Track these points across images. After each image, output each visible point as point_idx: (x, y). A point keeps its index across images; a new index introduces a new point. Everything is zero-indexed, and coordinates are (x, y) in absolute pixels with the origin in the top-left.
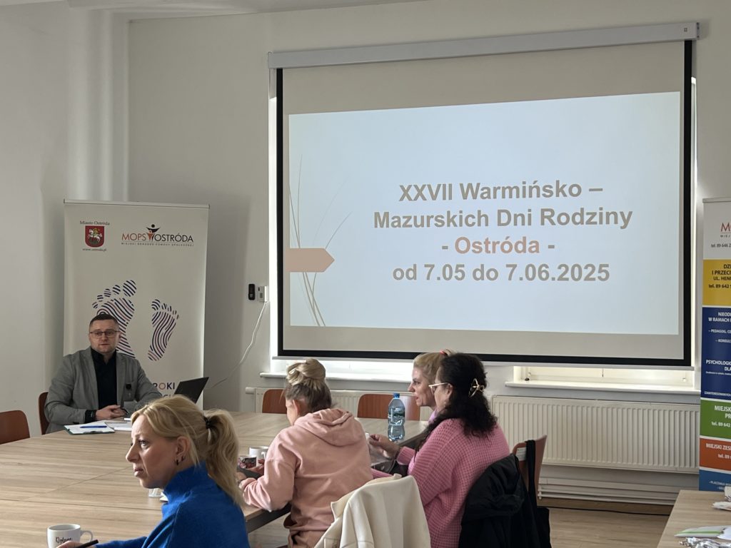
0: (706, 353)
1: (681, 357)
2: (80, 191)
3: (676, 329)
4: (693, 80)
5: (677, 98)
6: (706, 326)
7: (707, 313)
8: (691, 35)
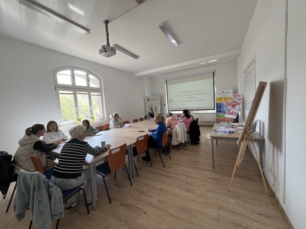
0: (217, 108)
2: (147, 95)
3: (214, 105)
4: (214, 77)
6: (217, 105)
8: (214, 72)
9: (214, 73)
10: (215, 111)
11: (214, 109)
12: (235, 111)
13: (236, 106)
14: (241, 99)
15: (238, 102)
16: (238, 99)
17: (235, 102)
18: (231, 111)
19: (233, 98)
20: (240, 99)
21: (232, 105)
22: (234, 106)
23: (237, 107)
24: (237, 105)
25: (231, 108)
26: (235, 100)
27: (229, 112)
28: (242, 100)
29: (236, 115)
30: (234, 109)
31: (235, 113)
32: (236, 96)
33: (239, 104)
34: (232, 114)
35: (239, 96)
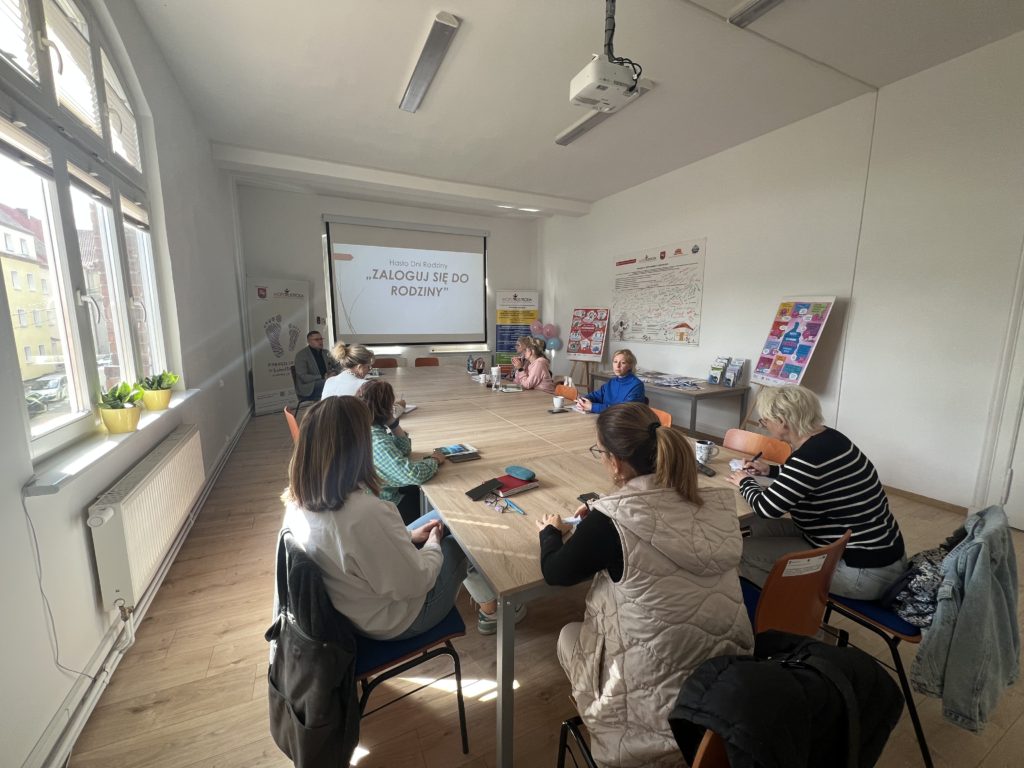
0: (496, 339)
1: (484, 340)
3: (482, 331)
5: (482, 255)
6: (496, 330)
7: (497, 326)
8: (486, 235)
9: (485, 238)
10: (488, 347)
12: (593, 346)
13: (593, 333)
14: (605, 319)
15: (599, 324)
16: (596, 319)
17: (591, 325)
18: (583, 346)
19: (581, 316)
20: (600, 320)
21: (582, 332)
22: (587, 334)
23: (598, 335)
24: (595, 331)
25: (580, 337)
26: (588, 319)
27: (577, 348)
28: (607, 322)
29: (600, 353)
30: (590, 341)
31: (596, 349)
32: (587, 311)
33: (603, 329)
34: (587, 351)
35: (596, 311)
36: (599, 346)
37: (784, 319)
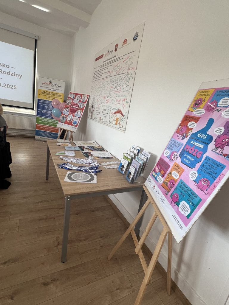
0: (38, 108)
1: (32, 108)
4: (37, 49)
5: (33, 52)
6: (38, 103)
7: (39, 100)
8: (37, 38)
9: (36, 41)
10: (34, 112)
11: (33, 109)
12: (74, 120)
13: (76, 111)
14: (85, 102)
15: (81, 105)
16: (80, 101)
17: (76, 105)
18: (69, 119)
19: (72, 97)
20: (83, 102)
21: (70, 109)
22: (73, 111)
23: (79, 113)
24: (77, 109)
25: (68, 112)
26: (76, 101)
27: (65, 120)
28: (86, 104)
29: (76, 126)
30: (74, 116)
31: (75, 123)
32: (77, 94)
33: (82, 109)
34: (70, 123)
35: (81, 95)
36: (77, 121)
37: (196, 113)
